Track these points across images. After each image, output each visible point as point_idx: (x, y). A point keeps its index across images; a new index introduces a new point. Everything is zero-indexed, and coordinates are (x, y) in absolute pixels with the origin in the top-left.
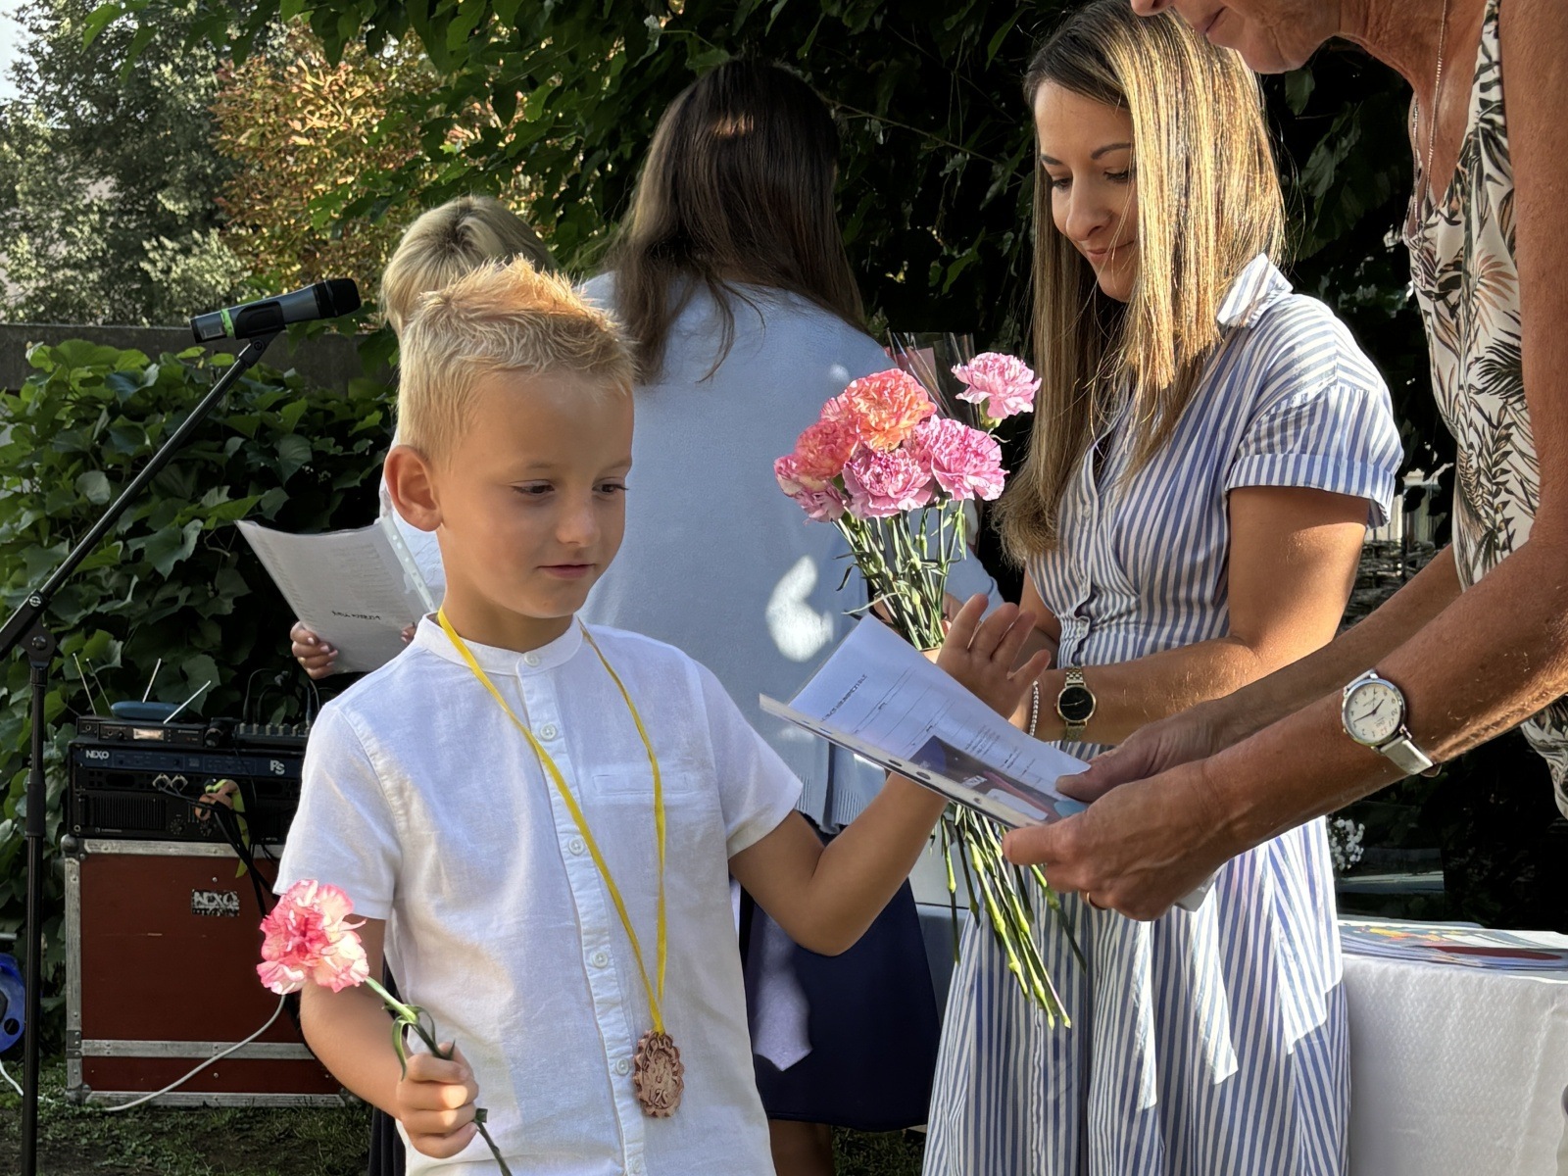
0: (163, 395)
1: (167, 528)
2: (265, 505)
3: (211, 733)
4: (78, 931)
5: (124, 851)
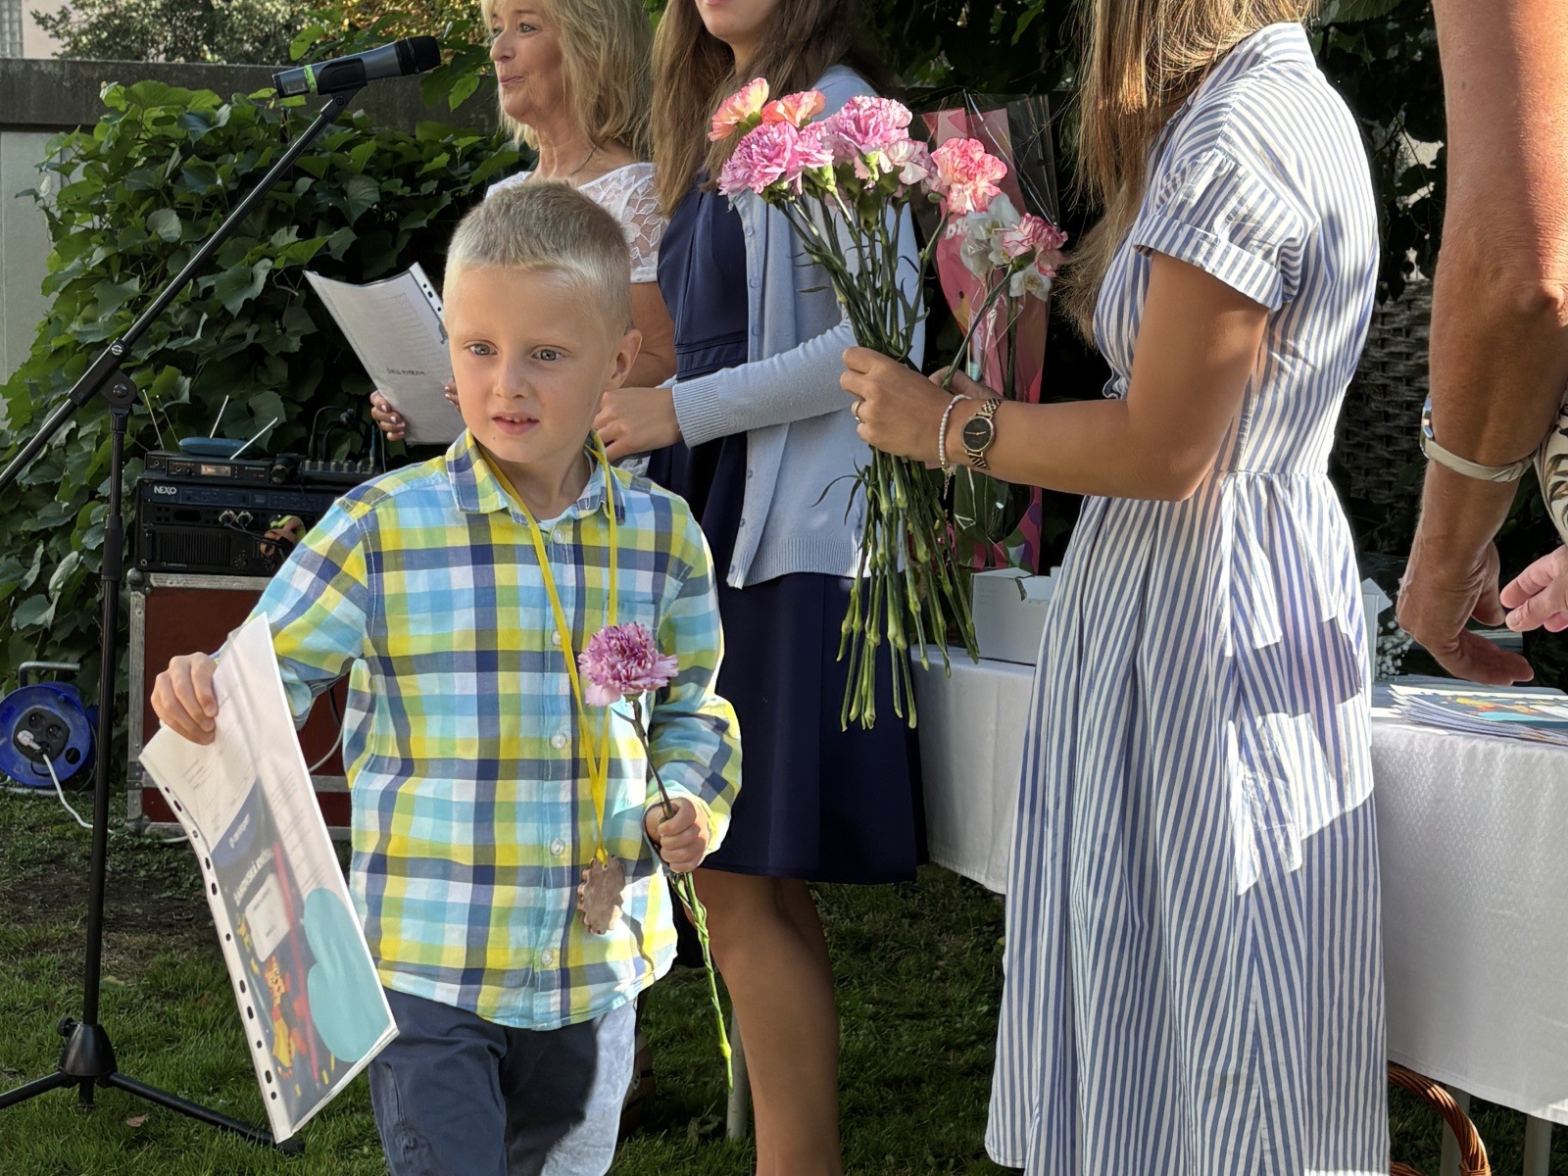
0: (235, 134)
1: (237, 265)
2: (333, 245)
3: (278, 470)
4: (142, 664)
5: (190, 585)
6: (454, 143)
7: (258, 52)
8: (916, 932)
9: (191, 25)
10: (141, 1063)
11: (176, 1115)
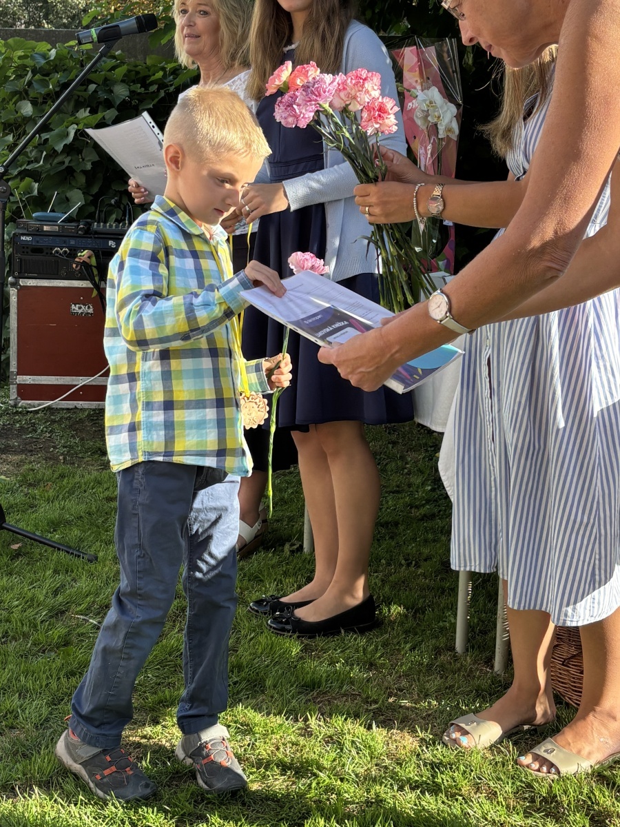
0: (58, 63)
1: (60, 128)
2: (107, 117)
3: (81, 228)
4: (16, 323)
5: (39, 285)
6: (166, 66)
7: (70, 23)
8: (395, 451)
9: (37, 10)
10: (18, 518)
11: (35, 543)
